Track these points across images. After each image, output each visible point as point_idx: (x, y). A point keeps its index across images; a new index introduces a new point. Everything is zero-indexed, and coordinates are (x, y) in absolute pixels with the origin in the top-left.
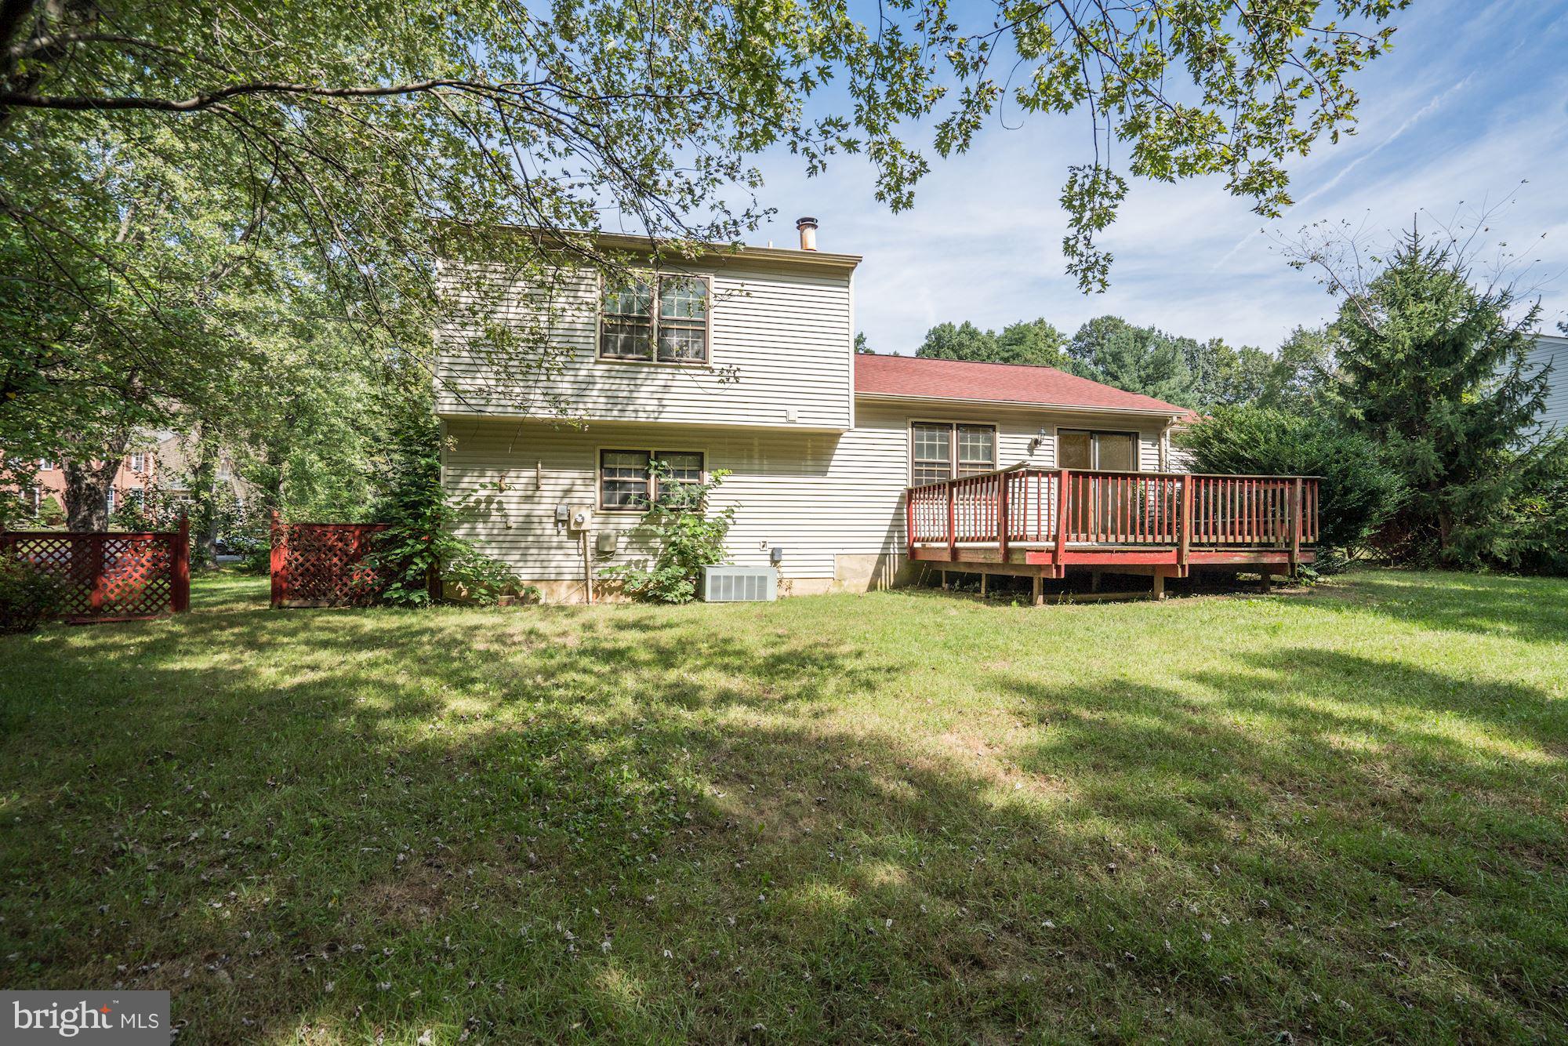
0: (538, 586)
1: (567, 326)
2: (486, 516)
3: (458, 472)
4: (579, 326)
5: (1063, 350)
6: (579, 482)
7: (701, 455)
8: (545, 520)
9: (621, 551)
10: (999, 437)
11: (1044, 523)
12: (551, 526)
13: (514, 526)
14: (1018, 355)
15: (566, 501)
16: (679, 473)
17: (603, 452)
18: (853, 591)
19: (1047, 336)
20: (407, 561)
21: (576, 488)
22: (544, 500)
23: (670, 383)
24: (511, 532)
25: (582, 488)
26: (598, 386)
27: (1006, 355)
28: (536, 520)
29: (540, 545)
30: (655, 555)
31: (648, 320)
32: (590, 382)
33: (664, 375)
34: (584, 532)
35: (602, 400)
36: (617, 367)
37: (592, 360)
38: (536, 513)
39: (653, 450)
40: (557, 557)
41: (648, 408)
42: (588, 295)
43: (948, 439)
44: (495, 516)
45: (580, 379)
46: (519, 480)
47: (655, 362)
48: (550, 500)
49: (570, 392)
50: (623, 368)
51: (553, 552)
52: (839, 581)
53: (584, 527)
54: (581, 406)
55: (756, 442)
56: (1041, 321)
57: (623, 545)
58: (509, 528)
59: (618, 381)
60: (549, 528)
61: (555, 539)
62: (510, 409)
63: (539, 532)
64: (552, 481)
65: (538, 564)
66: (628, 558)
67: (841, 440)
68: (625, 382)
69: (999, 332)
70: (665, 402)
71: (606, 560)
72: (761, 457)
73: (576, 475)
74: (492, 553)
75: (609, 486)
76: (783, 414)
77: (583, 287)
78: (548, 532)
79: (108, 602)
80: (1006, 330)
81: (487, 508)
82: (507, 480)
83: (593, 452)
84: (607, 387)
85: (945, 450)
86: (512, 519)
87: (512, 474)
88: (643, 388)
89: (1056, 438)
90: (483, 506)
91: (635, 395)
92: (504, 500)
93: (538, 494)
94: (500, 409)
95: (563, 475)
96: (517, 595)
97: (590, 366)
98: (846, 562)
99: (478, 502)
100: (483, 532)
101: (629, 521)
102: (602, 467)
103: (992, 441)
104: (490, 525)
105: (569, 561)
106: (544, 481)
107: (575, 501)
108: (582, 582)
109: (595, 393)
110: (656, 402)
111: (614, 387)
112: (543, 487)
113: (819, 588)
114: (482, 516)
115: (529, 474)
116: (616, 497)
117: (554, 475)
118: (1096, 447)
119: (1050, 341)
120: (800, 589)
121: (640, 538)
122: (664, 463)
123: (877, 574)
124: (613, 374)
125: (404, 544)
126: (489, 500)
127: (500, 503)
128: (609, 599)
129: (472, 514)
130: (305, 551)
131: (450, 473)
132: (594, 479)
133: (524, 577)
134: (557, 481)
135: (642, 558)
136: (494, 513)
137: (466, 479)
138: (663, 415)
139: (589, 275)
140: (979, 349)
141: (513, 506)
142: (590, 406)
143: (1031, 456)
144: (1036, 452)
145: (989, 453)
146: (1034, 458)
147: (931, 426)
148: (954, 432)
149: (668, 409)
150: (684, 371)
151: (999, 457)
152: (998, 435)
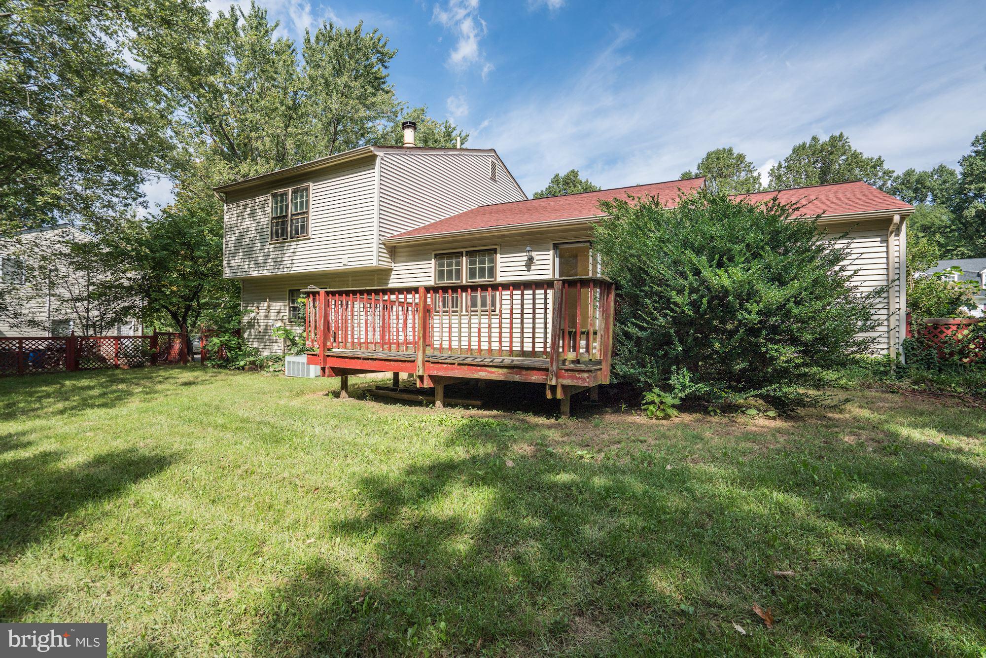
1: (261, 227)
2: (254, 326)
3: (246, 305)
4: (264, 226)
6: (281, 307)
8: (271, 328)
10: (500, 258)
13: (262, 331)
15: (278, 317)
17: (290, 291)
21: (281, 311)
22: (271, 318)
23: (295, 250)
24: (261, 334)
25: (283, 311)
26: (271, 257)
31: (287, 216)
32: (268, 254)
33: (293, 246)
35: (272, 264)
36: (277, 245)
37: (268, 243)
38: (269, 324)
40: (275, 347)
41: (288, 266)
42: (268, 208)
44: (256, 326)
45: (265, 254)
46: (262, 308)
47: (289, 239)
48: (273, 318)
49: (262, 261)
50: (279, 245)
51: (274, 344)
54: (265, 268)
58: (260, 332)
59: (277, 253)
61: (275, 338)
62: (244, 273)
64: (273, 308)
65: (269, 350)
68: (280, 252)
70: (294, 261)
73: (281, 304)
74: (255, 344)
75: (294, 309)
76: (341, 261)
77: (266, 205)
78: (272, 334)
81: (254, 322)
82: (258, 308)
83: (286, 291)
84: (274, 256)
85: (459, 273)
86: (261, 328)
87: (259, 305)
88: (286, 255)
89: (551, 252)
91: (284, 259)
93: (269, 315)
94: (241, 274)
95: (276, 304)
97: (268, 247)
99: (252, 319)
100: (253, 334)
102: (286, 299)
104: (255, 330)
106: (270, 308)
107: (281, 317)
109: (270, 261)
110: (290, 262)
111: (276, 256)
112: (271, 311)
115: (266, 304)
117: (273, 304)
124: (276, 249)
126: (255, 318)
127: (258, 319)
129: (250, 325)
131: (244, 305)
132: (285, 306)
134: (275, 307)
136: (256, 324)
137: (248, 308)
138: (293, 269)
139: (268, 198)
141: (262, 321)
142: (268, 268)
143: (529, 270)
144: (533, 267)
145: (492, 272)
146: (531, 272)
147: (450, 255)
148: (464, 258)
149: (295, 265)
150: (300, 242)
151: (499, 274)
152: (498, 256)
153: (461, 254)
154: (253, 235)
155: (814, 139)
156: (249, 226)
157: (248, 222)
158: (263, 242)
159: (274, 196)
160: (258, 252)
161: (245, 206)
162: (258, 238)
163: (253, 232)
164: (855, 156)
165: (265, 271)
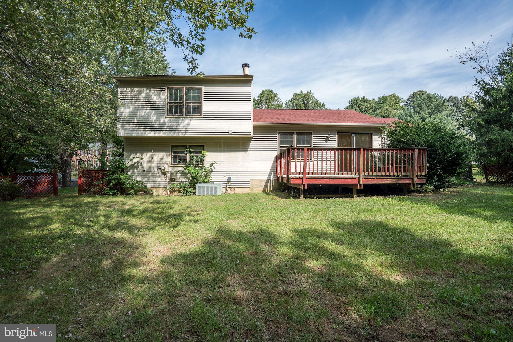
0: (153, 189)
1: (156, 107)
2: (137, 167)
3: (129, 154)
4: (160, 106)
5: (402, 104)
6: (165, 156)
7: (204, 146)
8: (155, 168)
9: (178, 178)
10: (313, 137)
11: (333, 168)
12: (156, 170)
13: (146, 170)
14: (383, 107)
15: (161, 162)
16: (196, 153)
17: (172, 146)
18: (257, 192)
19: (396, 99)
20: (110, 181)
21: (164, 158)
22: (155, 162)
23: (189, 123)
24: (145, 172)
25: (166, 158)
26: (167, 125)
27: (378, 107)
28: (152, 168)
29: (154, 176)
30: (189, 179)
31: (182, 103)
32: (164, 124)
33: (187, 120)
34: (166, 172)
35: (168, 130)
36: (172, 119)
37: (165, 117)
38: (152, 166)
39: (188, 145)
40: (159, 180)
41: (182, 132)
42: (163, 96)
43: (293, 138)
44: (140, 167)
45: (161, 123)
46: (147, 156)
47: (184, 116)
48: (156, 162)
49: (158, 127)
50: (174, 119)
51: (157, 178)
52: (252, 188)
53: (166, 170)
54: (161, 132)
55: (222, 141)
56: (394, 94)
57: (179, 176)
58: (144, 171)
59: (173, 123)
60: (156, 171)
61: (158, 174)
62: (140, 134)
63: (153, 172)
64: (157, 156)
65: (153, 182)
66: (180, 180)
67: (252, 140)
68: (175, 123)
69: (377, 99)
70: (188, 129)
71: (173, 181)
72: (224, 146)
73: (164, 154)
74: (139, 179)
75: (175, 157)
76: (227, 131)
77: (161, 94)
78: (156, 172)
79: (37, 193)
80: (380, 98)
81: (138, 165)
82: (143, 156)
83: (169, 146)
84: (169, 125)
85: (292, 142)
86: (145, 168)
87: (145, 154)
88: (181, 125)
89: (336, 136)
90: (136, 164)
91: (178, 127)
92: (142, 162)
93: (153, 160)
94: (137, 134)
95: (160, 154)
96: (146, 192)
97: (164, 119)
98: (254, 182)
99: (135, 163)
100: (136, 172)
101: (180, 168)
102: (172, 151)
103: (310, 138)
104: (138, 170)
105: (162, 181)
106: (154, 156)
107: (164, 162)
108: (166, 188)
109: (166, 127)
110: (185, 129)
111: (171, 125)
112: (154, 158)
113: (245, 191)
114: (136, 167)
115: (150, 154)
116: (177, 161)
117: (158, 154)
118: (354, 139)
119: (397, 101)
120: (237, 191)
121: (184, 174)
122: (191, 149)
123: (266, 186)
124: (171, 121)
125: (109, 176)
126: (138, 162)
127: (141, 163)
128: (175, 194)
129: (133, 167)
130: (87, 178)
131: (127, 154)
132: (169, 155)
133: (148, 186)
134: (158, 156)
135: (185, 180)
136: (139, 166)
137: (132, 156)
138: (187, 134)
139: (163, 90)
140: (367, 106)
141: (145, 164)
142: (164, 132)
143: (326, 143)
144: (328, 142)
145: (309, 142)
146: (328, 144)
147: (286, 134)
148: (295, 135)
149: (188, 132)
150: (193, 119)
151: (313, 143)
152: (313, 136)
153: (293, 133)
154: (148, 111)
155: (301, 91)
156: (144, 105)
157: (142, 102)
158: (159, 116)
159: (169, 89)
160: (154, 121)
161: (140, 92)
162: (153, 113)
163: (148, 109)
164: (316, 101)
165: (161, 134)
